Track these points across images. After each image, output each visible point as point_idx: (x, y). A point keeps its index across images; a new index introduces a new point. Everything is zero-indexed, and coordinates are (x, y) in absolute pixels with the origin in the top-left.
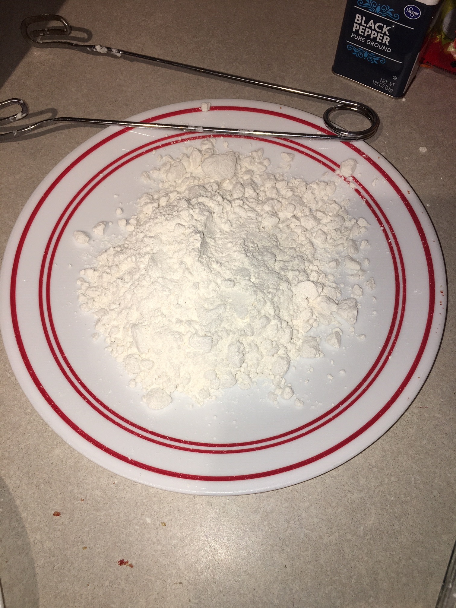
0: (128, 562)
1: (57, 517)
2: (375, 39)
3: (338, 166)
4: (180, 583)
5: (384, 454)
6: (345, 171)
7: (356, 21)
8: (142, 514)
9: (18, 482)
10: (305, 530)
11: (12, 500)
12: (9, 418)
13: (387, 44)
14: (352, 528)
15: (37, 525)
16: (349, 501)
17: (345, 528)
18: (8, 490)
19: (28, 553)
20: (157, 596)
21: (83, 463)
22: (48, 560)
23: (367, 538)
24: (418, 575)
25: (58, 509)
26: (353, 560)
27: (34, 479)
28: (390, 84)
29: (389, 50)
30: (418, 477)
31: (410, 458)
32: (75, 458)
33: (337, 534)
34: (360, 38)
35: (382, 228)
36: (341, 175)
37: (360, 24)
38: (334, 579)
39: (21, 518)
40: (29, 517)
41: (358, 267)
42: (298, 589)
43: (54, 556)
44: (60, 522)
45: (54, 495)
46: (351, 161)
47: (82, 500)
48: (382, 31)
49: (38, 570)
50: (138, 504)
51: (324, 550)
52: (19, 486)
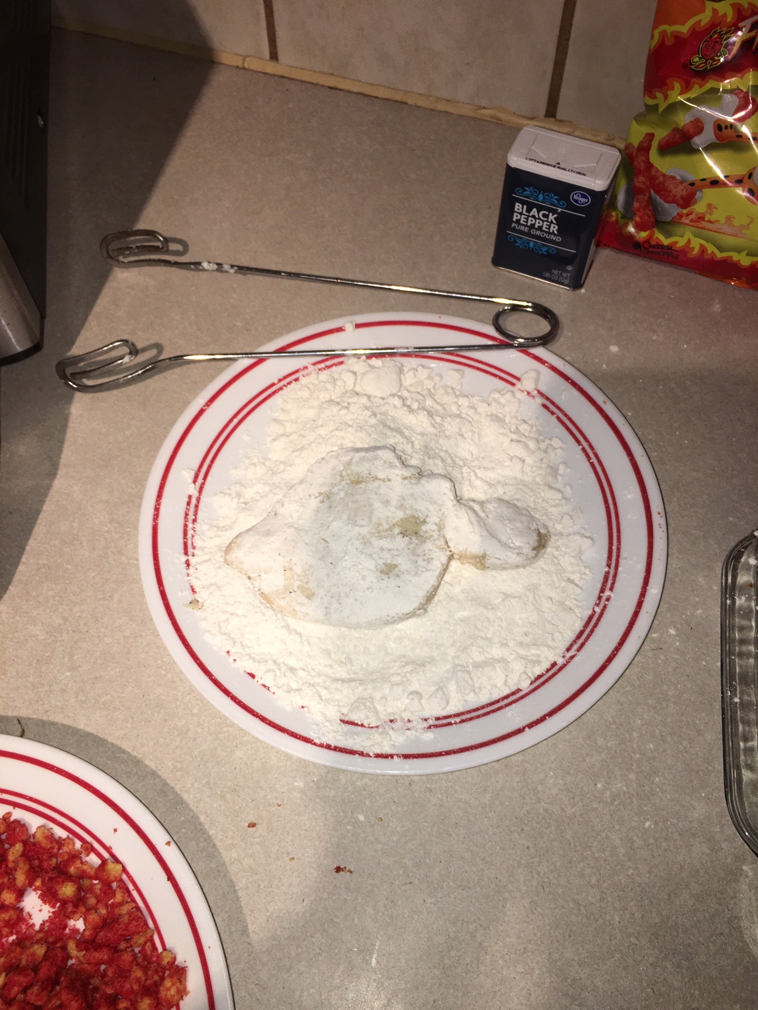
0: (345, 868)
1: (252, 829)
2: (540, 228)
3: (518, 379)
4: (411, 883)
5: (621, 707)
6: (528, 384)
7: (516, 210)
8: (352, 812)
9: (198, 795)
10: (544, 804)
11: (195, 818)
12: (174, 722)
13: (556, 232)
14: (597, 795)
15: (230, 841)
16: (589, 765)
17: (588, 796)
18: (188, 806)
19: (225, 875)
20: (386, 902)
21: (272, 763)
22: (251, 879)
23: (616, 803)
24: (679, 837)
25: (252, 819)
26: (604, 831)
27: (217, 789)
28: (564, 275)
29: (559, 239)
30: (663, 729)
31: (651, 709)
32: (261, 759)
33: (580, 804)
34: (522, 228)
35: (581, 447)
36: (523, 389)
37: (521, 214)
38: (585, 854)
39: (209, 837)
40: (219, 834)
41: (559, 496)
42: (546, 870)
43: (257, 874)
44: (257, 834)
45: (244, 804)
46: (532, 372)
47: (279, 805)
48: (548, 219)
49: (240, 893)
50: (347, 801)
51: (569, 824)
52: (200, 800)
